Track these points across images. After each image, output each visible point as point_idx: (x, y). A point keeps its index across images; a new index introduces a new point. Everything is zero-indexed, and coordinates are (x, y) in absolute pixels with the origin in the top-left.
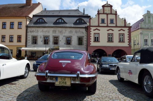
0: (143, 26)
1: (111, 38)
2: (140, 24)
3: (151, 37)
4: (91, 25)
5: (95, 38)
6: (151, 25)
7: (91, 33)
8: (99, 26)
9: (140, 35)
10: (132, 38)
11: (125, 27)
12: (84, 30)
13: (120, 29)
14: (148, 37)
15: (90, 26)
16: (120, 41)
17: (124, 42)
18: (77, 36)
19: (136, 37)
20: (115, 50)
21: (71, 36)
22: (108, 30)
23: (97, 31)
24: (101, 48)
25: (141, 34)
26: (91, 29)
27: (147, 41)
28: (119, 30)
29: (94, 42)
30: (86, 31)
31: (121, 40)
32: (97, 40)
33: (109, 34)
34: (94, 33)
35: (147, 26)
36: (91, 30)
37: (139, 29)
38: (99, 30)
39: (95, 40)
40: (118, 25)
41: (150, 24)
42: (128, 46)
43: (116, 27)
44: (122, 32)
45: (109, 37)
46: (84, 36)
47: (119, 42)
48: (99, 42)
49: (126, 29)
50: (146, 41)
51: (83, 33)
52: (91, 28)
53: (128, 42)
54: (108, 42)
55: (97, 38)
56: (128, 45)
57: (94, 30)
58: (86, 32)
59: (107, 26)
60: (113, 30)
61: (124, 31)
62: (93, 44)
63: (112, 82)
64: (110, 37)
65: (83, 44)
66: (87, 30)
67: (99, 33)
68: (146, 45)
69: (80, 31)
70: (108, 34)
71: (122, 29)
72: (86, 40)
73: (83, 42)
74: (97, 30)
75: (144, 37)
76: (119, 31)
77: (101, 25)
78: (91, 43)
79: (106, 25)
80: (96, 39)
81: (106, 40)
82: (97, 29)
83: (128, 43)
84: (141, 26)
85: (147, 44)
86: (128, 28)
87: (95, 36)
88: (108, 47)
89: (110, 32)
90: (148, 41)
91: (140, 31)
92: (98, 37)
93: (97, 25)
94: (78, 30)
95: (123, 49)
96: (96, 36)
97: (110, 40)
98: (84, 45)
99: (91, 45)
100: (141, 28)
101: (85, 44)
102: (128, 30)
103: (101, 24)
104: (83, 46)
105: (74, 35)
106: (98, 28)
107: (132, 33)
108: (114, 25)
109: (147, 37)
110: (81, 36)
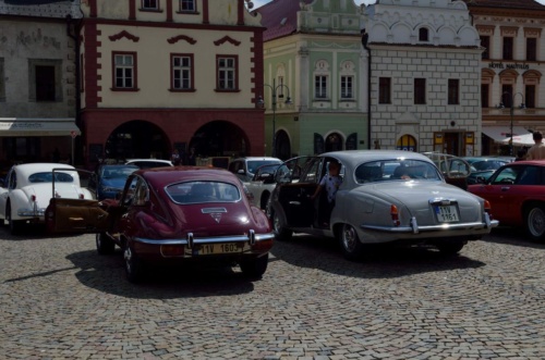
0: (312, 22)
1: (185, 73)
2: (299, 13)
3: (339, 69)
4: (100, 14)
5: (119, 71)
6: (340, 16)
7: (99, 49)
8: (132, 21)
9: (298, 60)
11: (241, 26)
12: (60, 33)
13: (220, 35)
14: (330, 69)
15: (93, 21)
16: (220, 88)
17: (237, 91)
18: (30, 60)
19: (285, 65)
20: (200, 123)
22: (172, 41)
23: (124, 45)
24: (144, 118)
25: (303, 52)
26: (99, 33)
27: (324, 85)
28: (217, 39)
29: (113, 89)
30: (69, 34)
31: (227, 83)
32: (125, 80)
33: (175, 59)
34: (114, 53)
35: (325, 22)
36: (99, 38)
37: (294, 32)
38: (136, 39)
39: (119, 82)
40: (213, 20)
41: (336, 15)
42: (253, 106)
43: (206, 25)
44: (227, 49)
45: (175, 68)
46: (60, 61)
47: (217, 90)
48: (136, 89)
49: (245, 38)
50: (321, 82)
51: (56, 45)
52: (99, 27)
53: (253, 90)
54: (171, 90)
55: (128, 71)
56: (253, 101)
57: (113, 38)
58: (72, 43)
59: (169, 23)
60: (192, 41)
61: (237, 43)
62: (109, 99)
64: (181, 69)
65: (57, 95)
66: (73, 33)
67: (134, 54)
68: (322, 97)
69: (40, 36)
70: (172, 55)
71: (227, 39)
72: (71, 76)
73: (57, 88)
74: (124, 38)
75: (313, 69)
76: (217, 43)
77: (141, 16)
78: (99, 94)
79: (162, 17)
80: (124, 77)
81: (167, 82)
82: (124, 34)
83: (253, 95)
84: (303, 19)
85: (324, 96)
86: (252, 34)
87: (117, 67)
88: (175, 110)
89: (182, 47)
90: (328, 81)
91: (297, 42)
92: (132, 67)
93: (126, 15)
94: (31, 28)
95: (231, 119)
96: (124, 64)
97: (181, 78)
98: (61, 100)
99: (100, 105)
100: (304, 31)
101: (66, 98)
102: (252, 40)
103: (141, 10)
104: (59, 105)
105: (12, 53)
106: (131, 30)
107: (266, 46)
108: (198, 19)
109: (327, 66)
110: (47, 60)
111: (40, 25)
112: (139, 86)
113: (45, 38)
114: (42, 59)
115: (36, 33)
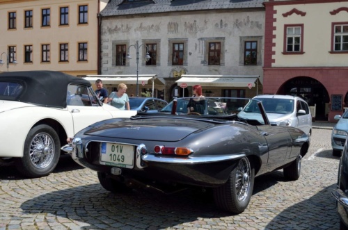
1: (345, 38)
5: (290, 40)
7: (274, 24)
8: (301, 1)
12: (261, 18)
15: (272, 3)
18: (241, 38)
21: (221, 38)
22: (334, 13)
23: (294, 19)
24: (306, 74)
26: (275, 12)
29: (284, 53)
32: (294, 47)
34: (286, 26)
36: (275, 16)
38: (303, 14)
39: (290, 48)
45: (336, 34)
46: (260, 37)
48: (302, 53)
51: (259, 26)
52: (275, 8)
54: (332, 52)
55: (297, 39)
57: (285, 15)
62: (282, 60)
64: (342, 35)
67: (302, 25)
69: (248, 21)
73: (258, 56)
74: (294, 14)
78: (273, 57)
80: (294, 44)
82: (294, 11)
87: (288, 36)
92: (300, 36)
94: (242, 16)
96: (293, 34)
98: (260, 64)
99: (273, 65)
104: (258, 68)
105: (230, 34)
110: (252, 37)
111: (248, 14)
112: (304, 50)
113: (252, 22)
114: (248, 37)
115: (246, 19)
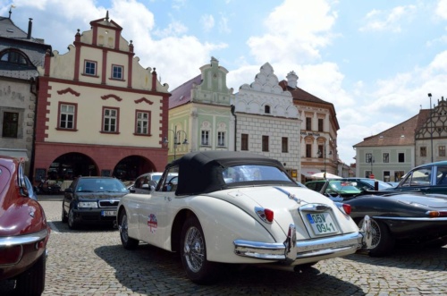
0: (200, 96)
1: (113, 121)
2: (192, 91)
3: (217, 127)
4: (51, 75)
5: (64, 117)
6: (218, 95)
7: (49, 100)
8: (76, 82)
9: (191, 119)
10: (171, 127)
11: (154, 92)
12: (25, 90)
13: (140, 96)
14: (211, 127)
15: (47, 78)
16: (137, 133)
17: (149, 135)
19: (182, 124)
20: (122, 156)
22: (105, 98)
23: (68, 98)
24: (80, 151)
25: (194, 115)
26: (50, 88)
27: (207, 137)
28: (136, 99)
29: (58, 129)
30: (31, 91)
31: (141, 130)
32: (67, 123)
33: (106, 110)
34: (60, 103)
35: (209, 97)
36: (49, 92)
37: (189, 102)
38: (78, 95)
39: (63, 124)
40: (134, 86)
41: (215, 93)
42: (160, 146)
43: (129, 89)
44: (144, 106)
45: (106, 117)
46: (23, 110)
47: (135, 134)
48: (75, 130)
49: (157, 100)
50: (205, 135)
51: (21, 98)
52: (50, 84)
53: (160, 136)
54: (102, 132)
55: (70, 117)
56: (160, 143)
57: (60, 93)
58: (34, 98)
59: (103, 86)
60: (119, 99)
61: (151, 103)
62: (54, 135)
63: (103, 252)
64: (110, 118)
65: (19, 133)
66: (34, 91)
67: (76, 105)
68: (206, 145)
69: (9, 91)
70: (104, 107)
71: (144, 99)
72: (31, 121)
73: (19, 129)
74: (69, 93)
75: (200, 126)
76: (137, 102)
77: (82, 79)
78: (46, 132)
79: (98, 81)
80: (67, 121)
81: (99, 126)
82: (69, 90)
83: (161, 139)
84: (195, 94)
85: (207, 144)
86: (161, 98)
87: (62, 113)
88: (104, 146)
89: (111, 103)
90: (210, 135)
91: (191, 108)
92: (73, 114)
93: (71, 77)
94: (3, 85)
95: (145, 155)
96: (67, 111)
97: (110, 126)
98: (21, 137)
99: (46, 140)
100: (195, 102)
101: (25, 136)
102: (161, 101)
103: (83, 75)
104: (18, 141)
106: (75, 88)
107: (170, 112)
108: (124, 85)
109: (209, 124)
110: (13, 108)
111: (10, 84)
112: (78, 128)
113: (14, 93)
114: (9, 108)
115: (7, 89)
